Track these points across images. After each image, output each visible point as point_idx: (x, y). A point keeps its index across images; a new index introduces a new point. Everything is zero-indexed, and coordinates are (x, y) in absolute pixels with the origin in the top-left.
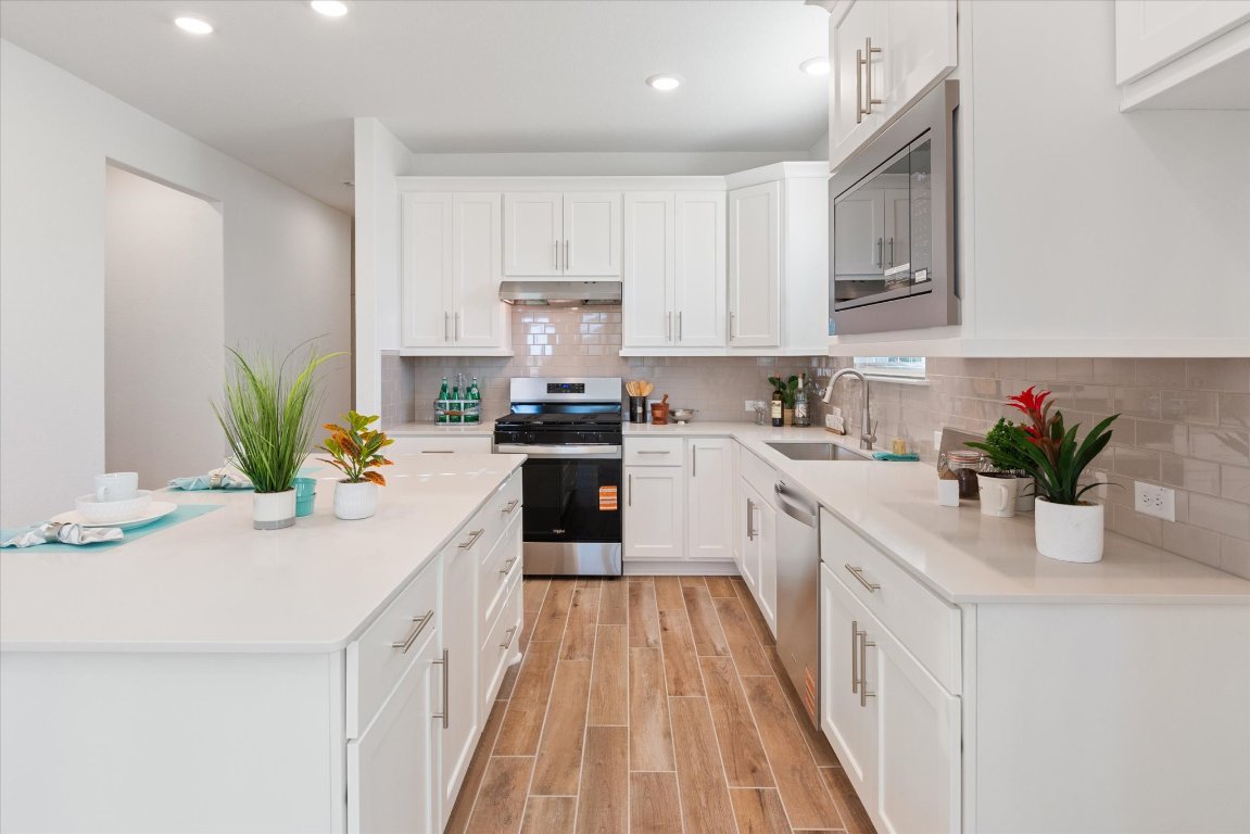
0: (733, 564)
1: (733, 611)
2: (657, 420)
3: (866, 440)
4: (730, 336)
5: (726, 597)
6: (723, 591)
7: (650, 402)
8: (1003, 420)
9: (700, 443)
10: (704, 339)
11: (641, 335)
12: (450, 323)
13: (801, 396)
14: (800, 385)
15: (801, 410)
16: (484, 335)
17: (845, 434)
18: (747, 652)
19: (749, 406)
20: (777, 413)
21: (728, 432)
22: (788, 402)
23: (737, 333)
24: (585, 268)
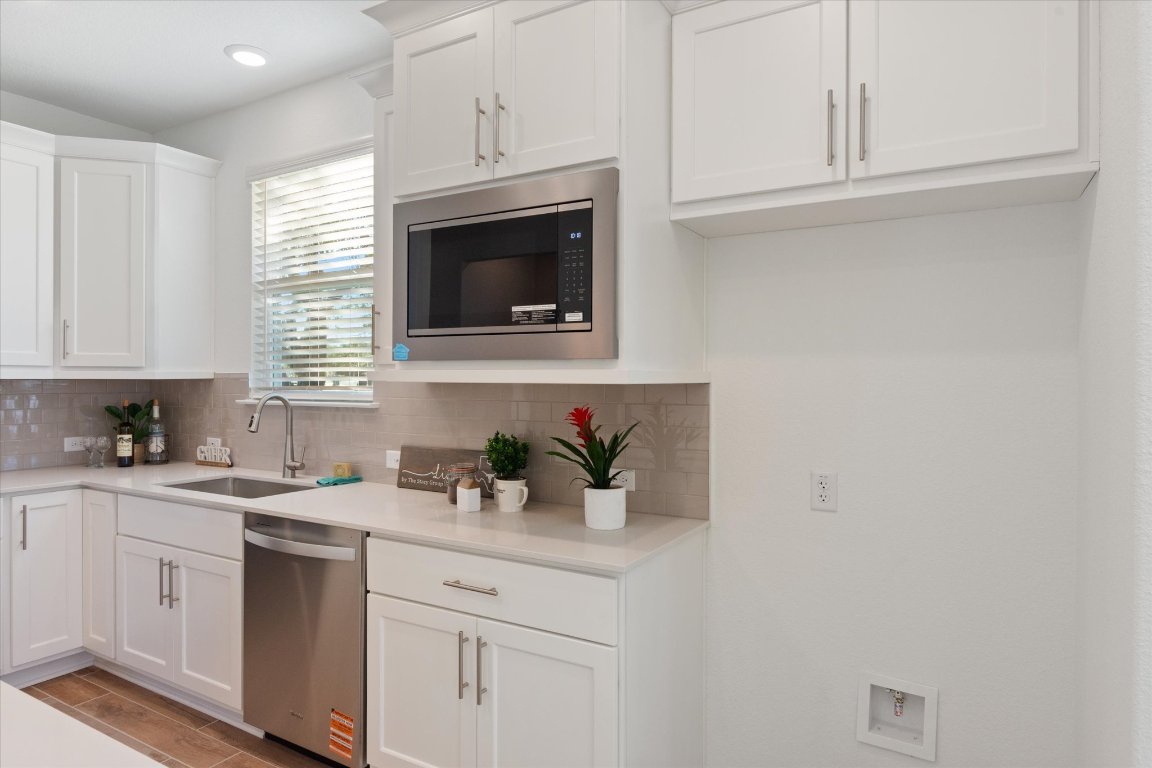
0: (84, 653)
1: (120, 709)
3: (289, 467)
5: (93, 698)
6: (82, 693)
8: (498, 433)
9: (31, 501)
13: (157, 428)
14: (156, 414)
15: (157, 445)
17: (232, 466)
18: (183, 743)
19: (71, 444)
20: (125, 449)
21: (77, 482)
22: (141, 438)
23: (74, 348)
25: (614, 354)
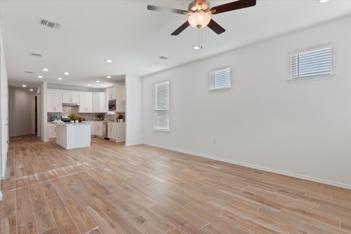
2: (83, 120)
4: (93, 110)
7: (82, 119)
10: (90, 111)
11: (81, 110)
12: (55, 108)
14: (101, 116)
15: (101, 119)
16: (60, 109)
19: (95, 119)
20: (98, 119)
24: (74, 102)
25: (116, 110)
